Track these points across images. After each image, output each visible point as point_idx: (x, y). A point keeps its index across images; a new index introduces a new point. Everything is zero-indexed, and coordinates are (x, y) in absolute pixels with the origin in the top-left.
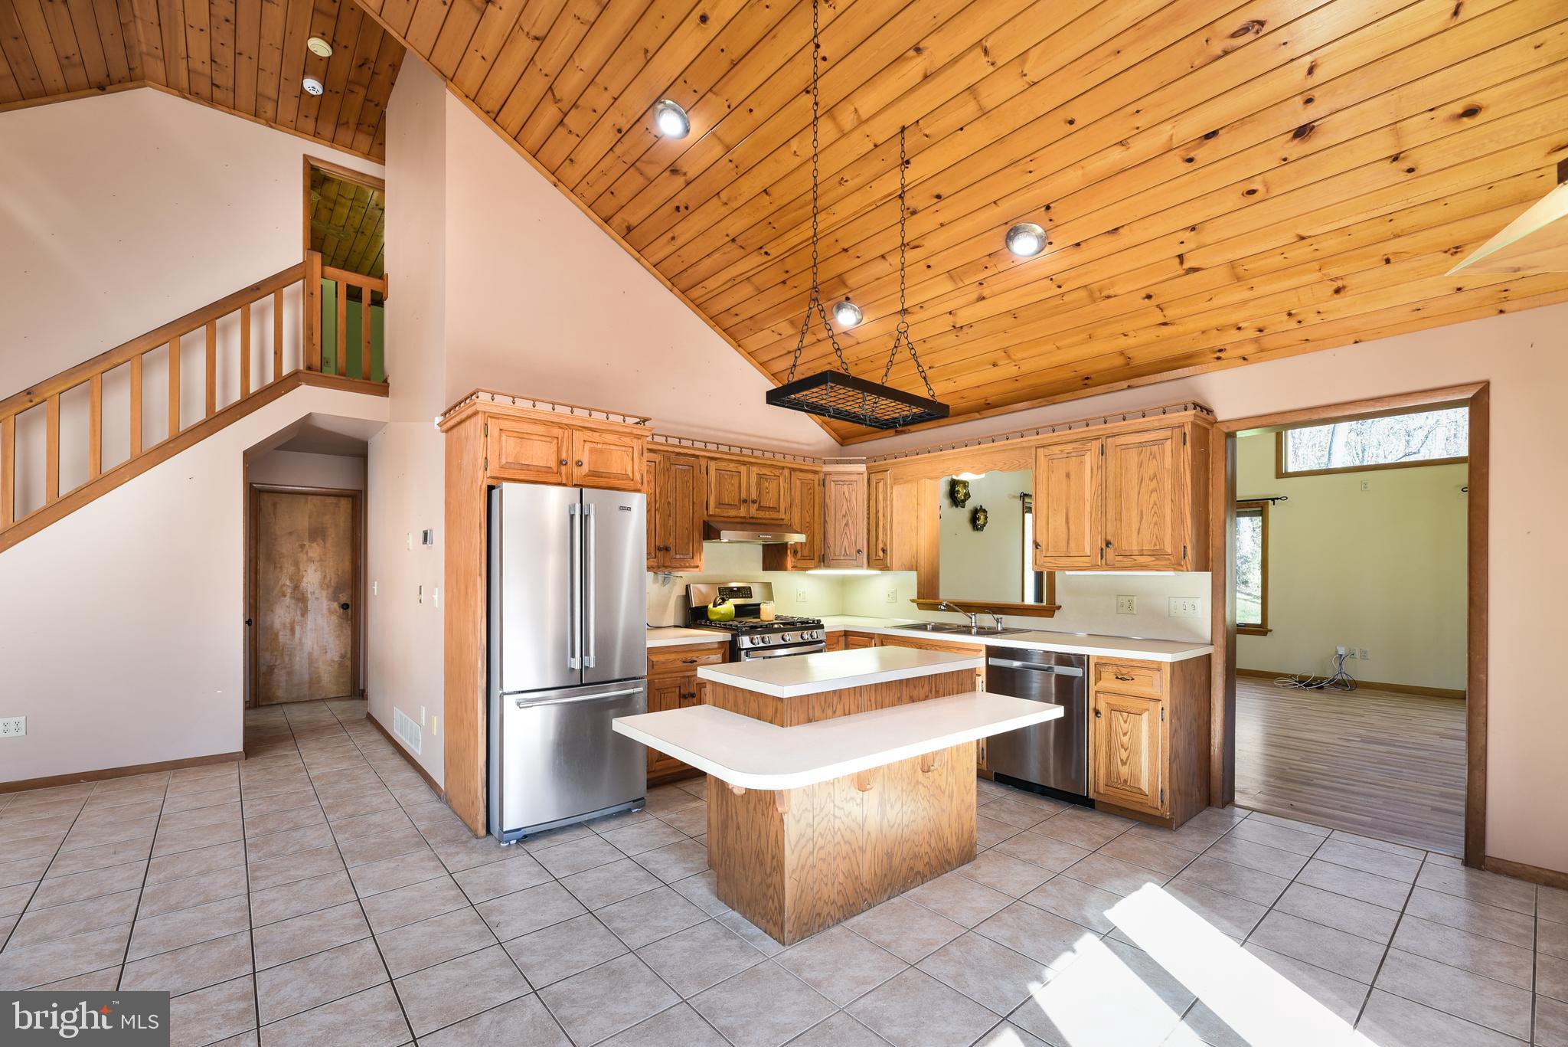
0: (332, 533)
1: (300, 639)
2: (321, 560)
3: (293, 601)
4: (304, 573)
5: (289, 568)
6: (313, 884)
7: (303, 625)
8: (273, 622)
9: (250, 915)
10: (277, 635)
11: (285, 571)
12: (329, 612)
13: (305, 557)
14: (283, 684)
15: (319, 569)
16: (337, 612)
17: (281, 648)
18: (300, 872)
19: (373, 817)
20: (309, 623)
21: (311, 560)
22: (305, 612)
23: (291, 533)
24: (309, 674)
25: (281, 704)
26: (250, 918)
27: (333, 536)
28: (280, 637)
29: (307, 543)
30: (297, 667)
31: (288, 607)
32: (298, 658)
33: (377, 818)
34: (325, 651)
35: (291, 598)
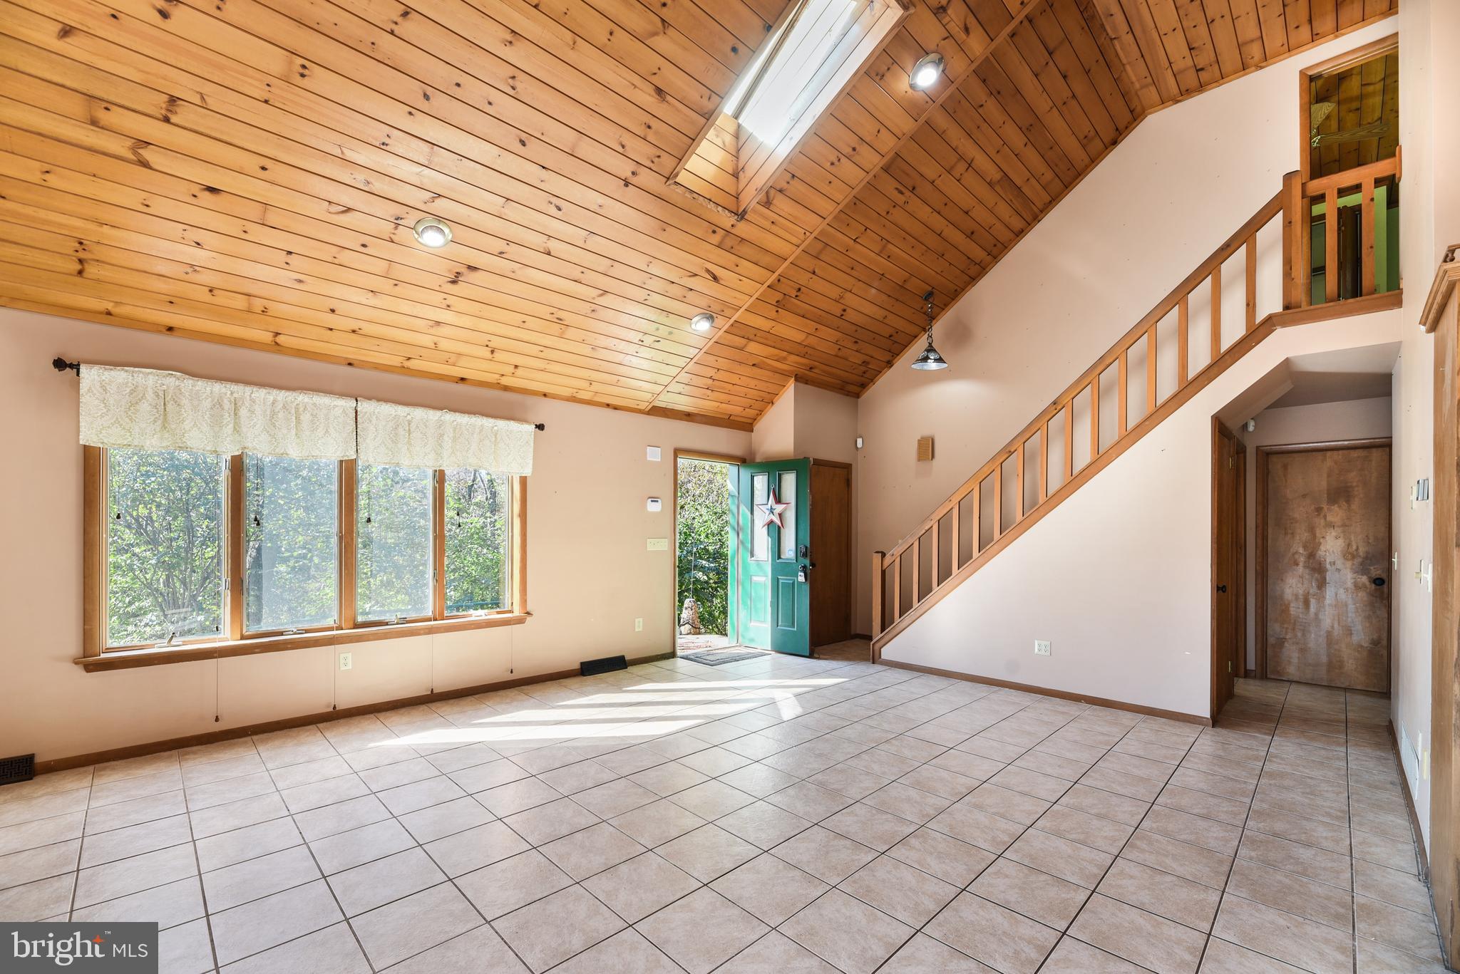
0: (1359, 492)
1: (1316, 614)
2: (1344, 525)
3: (1307, 571)
4: (1321, 540)
5: (1302, 535)
6: (1177, 885)
7: (1321, 599)
8: (1283, 592)
9: (1103, 877)
10: (1287, 607)
11: (1298, 538)
12: (1355, 586)
13: (1322, 521)
14: (1295, 661)
15: (1342, 535)
16: (1366, 587)
17: (1292, 621)
18: (1174, 865)
19: (1301, 850)
20: (1327, 597)
21: (1331, 525)
22: (1322, 584)
23: (1304, 496)
24: (1328, 656)
25: (1291, 682)
26: (1101, 880)
27: (1361, 496)
28: (1292, 609)
29: (1325, 506)
30: (1312, 645)
31: (1301, 577)
32: (1313, 635)
33: (1305, 854)
34: (1349, 632)
35: (1304, 567)
